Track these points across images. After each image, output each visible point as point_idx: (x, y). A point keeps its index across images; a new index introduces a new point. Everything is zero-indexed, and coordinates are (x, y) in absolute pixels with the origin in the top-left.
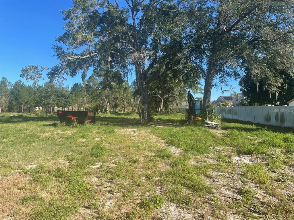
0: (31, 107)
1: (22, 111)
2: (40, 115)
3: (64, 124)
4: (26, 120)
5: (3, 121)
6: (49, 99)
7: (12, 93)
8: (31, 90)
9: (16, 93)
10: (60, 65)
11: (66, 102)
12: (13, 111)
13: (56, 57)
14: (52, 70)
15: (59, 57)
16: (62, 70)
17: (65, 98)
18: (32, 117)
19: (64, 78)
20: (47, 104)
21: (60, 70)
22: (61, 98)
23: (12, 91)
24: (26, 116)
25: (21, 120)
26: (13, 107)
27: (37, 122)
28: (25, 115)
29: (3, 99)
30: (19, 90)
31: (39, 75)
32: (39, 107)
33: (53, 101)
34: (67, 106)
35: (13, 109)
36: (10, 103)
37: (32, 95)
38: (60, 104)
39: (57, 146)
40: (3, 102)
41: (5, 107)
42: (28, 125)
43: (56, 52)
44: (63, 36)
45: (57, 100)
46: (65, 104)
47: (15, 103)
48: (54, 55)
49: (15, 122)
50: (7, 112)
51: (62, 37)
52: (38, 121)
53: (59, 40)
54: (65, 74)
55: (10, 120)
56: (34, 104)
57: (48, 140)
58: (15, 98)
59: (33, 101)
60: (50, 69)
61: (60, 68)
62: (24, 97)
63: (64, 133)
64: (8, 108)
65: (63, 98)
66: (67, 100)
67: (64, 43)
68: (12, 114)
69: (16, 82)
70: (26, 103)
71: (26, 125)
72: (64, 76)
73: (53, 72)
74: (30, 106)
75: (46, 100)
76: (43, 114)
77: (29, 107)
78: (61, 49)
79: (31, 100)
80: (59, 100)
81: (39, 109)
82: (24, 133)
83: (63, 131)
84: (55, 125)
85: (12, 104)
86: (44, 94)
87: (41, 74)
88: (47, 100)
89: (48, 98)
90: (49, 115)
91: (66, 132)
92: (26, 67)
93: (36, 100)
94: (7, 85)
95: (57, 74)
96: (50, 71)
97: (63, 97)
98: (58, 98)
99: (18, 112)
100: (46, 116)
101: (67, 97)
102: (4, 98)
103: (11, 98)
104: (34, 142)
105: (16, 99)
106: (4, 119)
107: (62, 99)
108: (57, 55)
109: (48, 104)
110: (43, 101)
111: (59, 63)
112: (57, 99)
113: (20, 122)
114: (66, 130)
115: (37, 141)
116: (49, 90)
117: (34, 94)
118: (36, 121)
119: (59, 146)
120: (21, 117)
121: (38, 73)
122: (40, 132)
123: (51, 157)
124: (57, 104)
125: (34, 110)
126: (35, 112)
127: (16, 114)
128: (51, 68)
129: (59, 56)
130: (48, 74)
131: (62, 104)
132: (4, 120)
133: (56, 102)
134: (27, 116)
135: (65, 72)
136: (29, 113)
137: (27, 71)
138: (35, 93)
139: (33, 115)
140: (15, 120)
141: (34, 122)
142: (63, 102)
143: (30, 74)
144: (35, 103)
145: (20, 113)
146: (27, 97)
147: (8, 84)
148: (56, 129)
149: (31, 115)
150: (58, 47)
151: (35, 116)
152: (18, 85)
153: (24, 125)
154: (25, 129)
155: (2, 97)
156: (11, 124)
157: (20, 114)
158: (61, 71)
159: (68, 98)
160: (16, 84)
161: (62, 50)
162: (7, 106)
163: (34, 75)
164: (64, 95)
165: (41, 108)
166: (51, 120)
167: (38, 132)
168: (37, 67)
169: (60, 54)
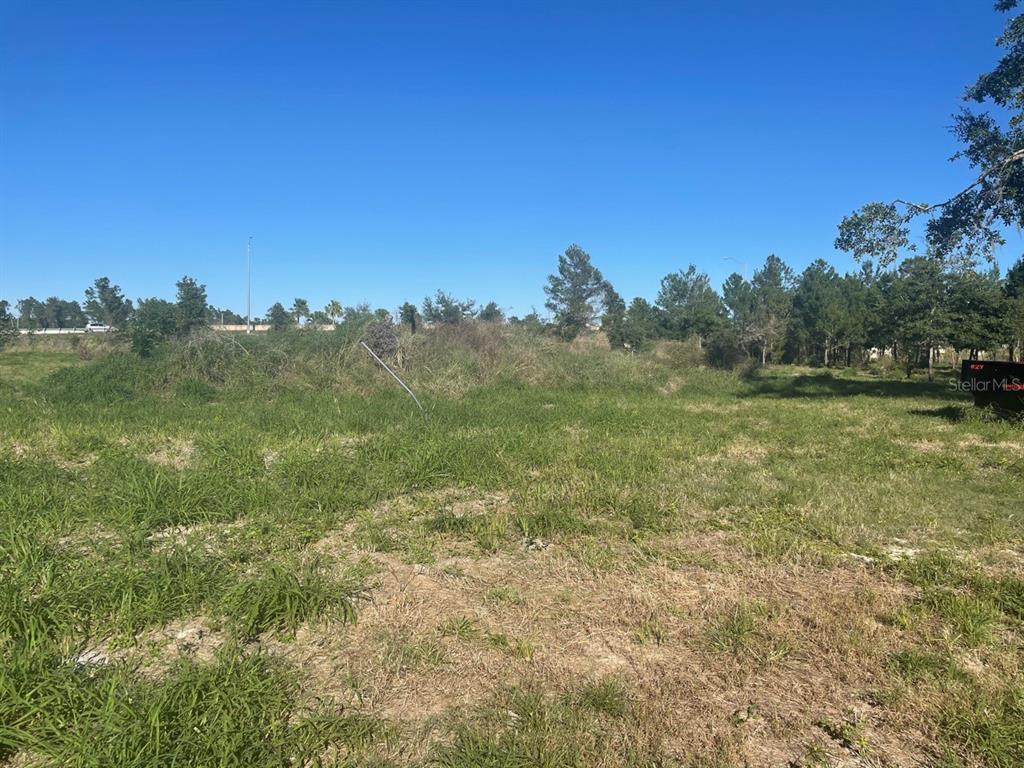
0: (853, 346)
1: (824, 362)
2: (885, 376)
3: (989, 411)
4: (846, 389)
5: (776, 391)
6: (922, 318)
7: (797, 302)
8: (856, 290)
9: (810, 301)
10: (979, 188)
11: (988, 327)
12: (796, 360)
13: (966, 160)
14: (948, 213)
15: (977, 159)
16: (987, 206)
17: (987, 315)
18: (860, 383)
19: (992, 237)
20: (914, 335)
21: (980, 206)
22: (967, 314)
23: (798, 297)
24: (841, 376)
25: (828, 390)
26: (796, 346)
27: (883, 400)
28: (836, 373)
29: (772, 322)
30: (820, 292)
31: (900, 233)
32: (880, 348)
33: (939, 324)
34: (992, 345)
35: (796, 352)
36: (791, 335)
37: (858, 307)
38: (962, 337)
39: (982, 495)
40: (772, 331)
41: (776, 348)
42: (854, 408)
43: (966, 140)
44: (995, 73)
45: (955, 320)
46: (983, 337)
47: (803, 334)
48: (957, 156)
49: (812, 396)
50: (780, 364)
51: (992, 79)
52: (886, 395)
53: (978, 92)
54: (999, 221)
55: (797, 389)
56: (863, 336)
57: (941, 467)
58: (805, 320)
59: (860, 326)
60: (940, 208)
61: (980, 198)
62: (833, 313)
63: (996, 449)
64: (783, 352)
65: (975, 315)
66: (993, 320)
67: (998, 100)
68: (797, 371)
69: (809, 268)
70: (840, 335)
71: (846, 406)
72: (992, 228)
73: (950, 217)
74: (851, 344)
75: (910, 325)
76: (898, 371)
77: (848, 347)
78: (984, 126)
79: (856, 325)
80: (960, 320)
81: (881, 354)
82: (849, 434)
83: (991, 439)
84: (952, 415)
85: (797, 339)
86: (902, 302)
87: (906, 232)
88: (912, 321)
89: (917, 316)
90: (917, 377)
91: (1003, 444)
92: (856, 212)
93: (872, 324)
94: (781, 280)
95: (964, 224)
96: (938, 214)
97: (976, 309)
98: (955, 316)
99: (812, 364)
100: (908, 380)
101: (995, 310)
102: (773, 320)
103: (795, 321)
104: (893, 467)
105: (809, 322)
106: (778, 384)
107: (971, 318)
108: (969, 153)
109: (917, 337)
110: (899, 325)
111: (976, 182)
112: (950, 318)
113: (829, 395)
114: (1003, 437)
115: (900, 465)
116: (921, 286)
117: (866, 302)
118: (878, 395)
119: (992, 497)
120: (825, 379)
121: (894, 229)
122: (905, 434)
123: (964, 531)
124: (951, 336)
125: (864, 360)
126: (867, 365)
127: (808, 371)
128: (943, 205)
129: (978, 155)
130: (932, 226)
131: (974, 338)
132: (779, 389)
133: (948, 330)
134: (845, 378)
135: (996, 213)
136: (847, 368)
137: (857, 225)
138: (870, 302)
139: (863, 376)
140: (810, 389)
141: (871, 399)
142: (977, 328)
143: (867, 237)
144: (870, 334)
145: (820, 367)
146: (842, 314)
147: (783, 275)
148: (963, 432)
149: (854, 374)
150: (972, 119)
151: (871, 380)
152: (816, 277)
153: (841, 407)
154: (848, 419)
155: (769, 318)
156: (802, 402)
157: (821, 371)
158: (980, 211)
159: (996, 313)
160: (811, 274)
161: (992, 129)
162: (782, 344)
163: (882, 237)
164: (981, 302)
165: (888, 352)
166: (934, 397)
167: (895, 435)
168: (893, 208)
169: (981, 147)
